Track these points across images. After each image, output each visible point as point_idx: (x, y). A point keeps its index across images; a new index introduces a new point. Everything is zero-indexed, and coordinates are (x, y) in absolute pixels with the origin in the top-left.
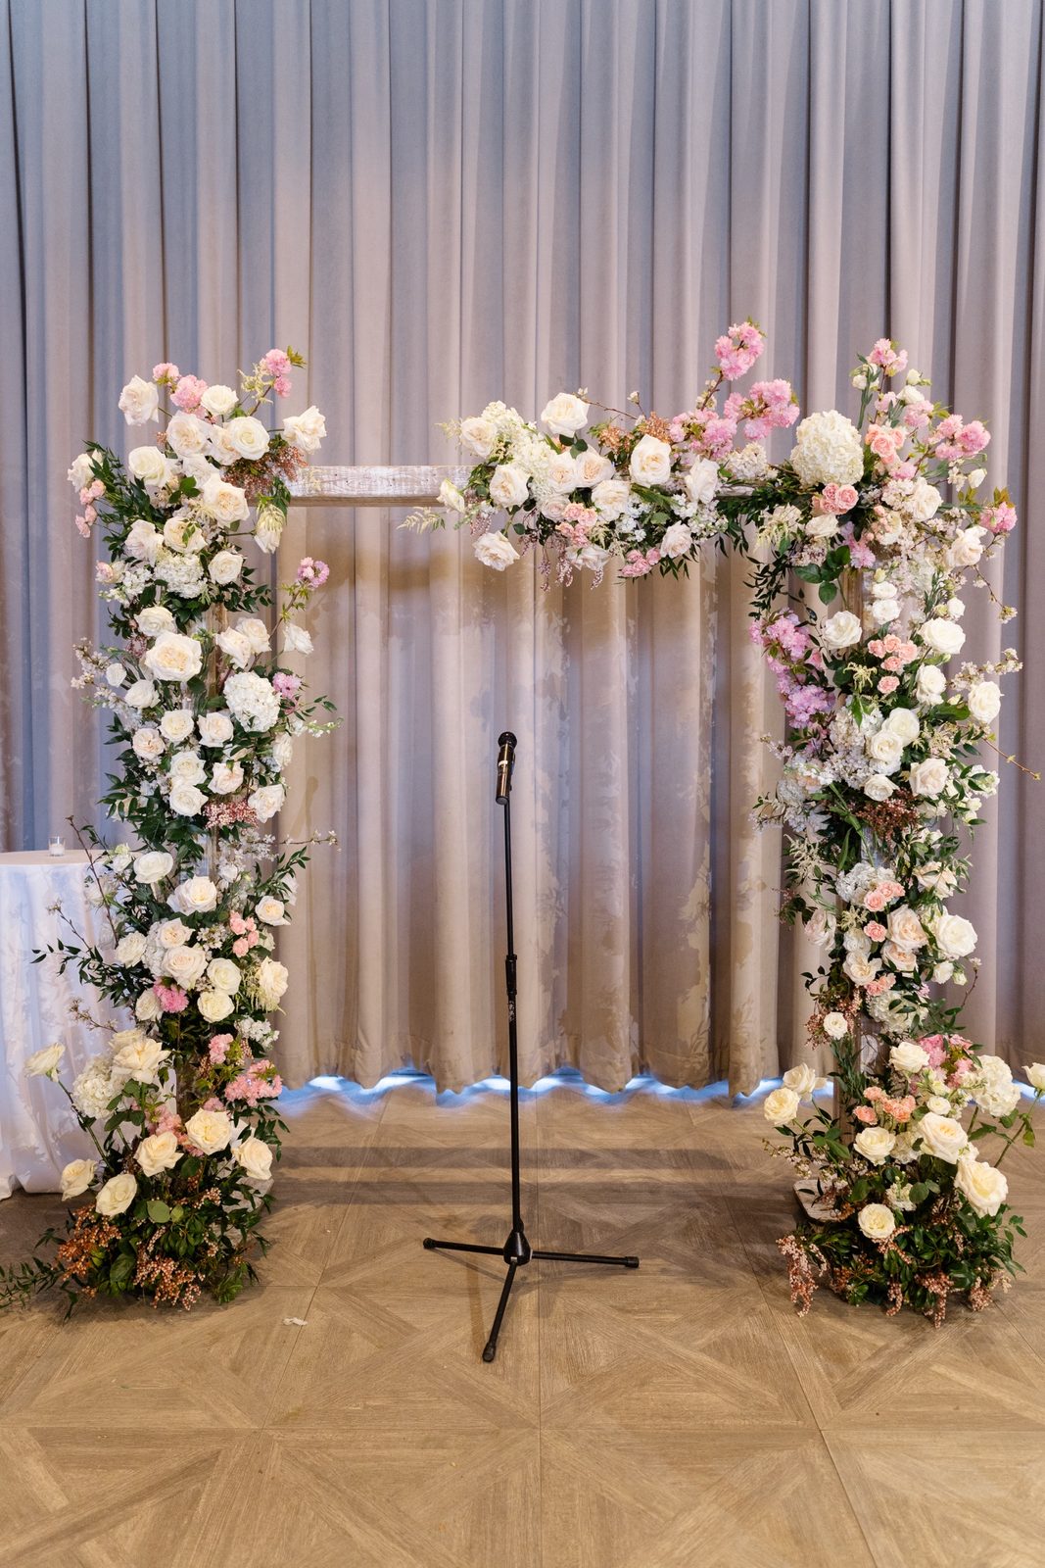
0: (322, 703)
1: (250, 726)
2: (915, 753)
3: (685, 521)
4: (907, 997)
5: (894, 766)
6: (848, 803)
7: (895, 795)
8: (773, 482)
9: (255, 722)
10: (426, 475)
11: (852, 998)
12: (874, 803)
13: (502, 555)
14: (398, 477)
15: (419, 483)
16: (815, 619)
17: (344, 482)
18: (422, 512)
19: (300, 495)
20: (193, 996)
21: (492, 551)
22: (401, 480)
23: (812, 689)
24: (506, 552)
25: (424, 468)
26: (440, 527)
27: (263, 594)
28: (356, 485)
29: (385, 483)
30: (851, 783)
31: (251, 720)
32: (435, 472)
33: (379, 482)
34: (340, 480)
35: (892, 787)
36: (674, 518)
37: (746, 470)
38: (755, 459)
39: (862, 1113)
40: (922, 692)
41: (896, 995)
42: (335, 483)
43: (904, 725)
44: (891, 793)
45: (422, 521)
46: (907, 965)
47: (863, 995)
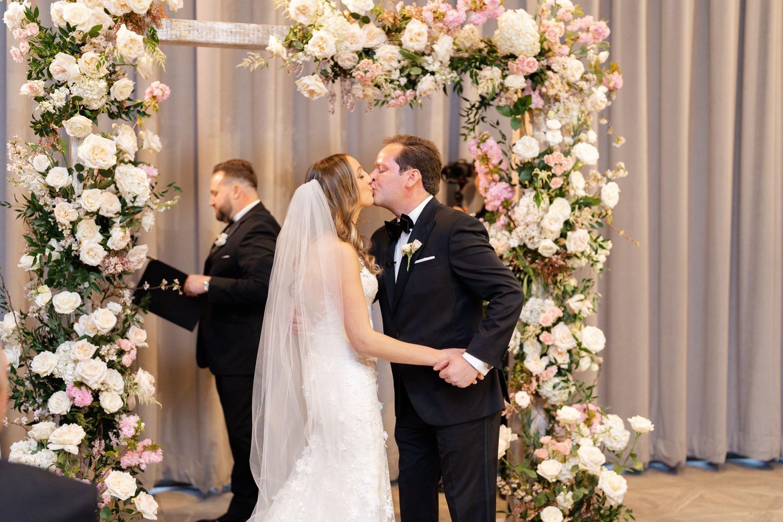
0: (172, 187)
1: (133, 202)
2: (569, 226)
3: (433, 73)
4: (564, 381)
5: (557, 235)
6: (526, 258)
7: (557, 253)
8: (480, 50)
9: (137, 199)
10: (254, 30)
11: (531, 381)
12: (543, 258)
13: (317, 90)
14: (234, 30)
15: (248, 36)
16: (505, 139)
17: (196, 32)
18: (253, 56)
19: (164, 38)
20: (96, 395)
21: (311, 88)
22: (236, 33)
23: (504, 185)
24: (321, 88)
25: (252, 26)
26: (266, 68)
27: (139, 108)
28: (204, 34)
29: (225, 34)
30: (530, 246)
31: (135, 198)
32: (260, 29)
33: (221, 33)
34: (193, 30)
35: (556, 248)
36: (425, 72)
37: (465, 42)
38: (471, 35)
39: (538, 453)
40: (572, 188)
41: (557, 380)
42: (189, 31)
43: (561, 209)
44: (555, 251)
45: (253, 63)
46: (564, 360)
47: (538, 380)
